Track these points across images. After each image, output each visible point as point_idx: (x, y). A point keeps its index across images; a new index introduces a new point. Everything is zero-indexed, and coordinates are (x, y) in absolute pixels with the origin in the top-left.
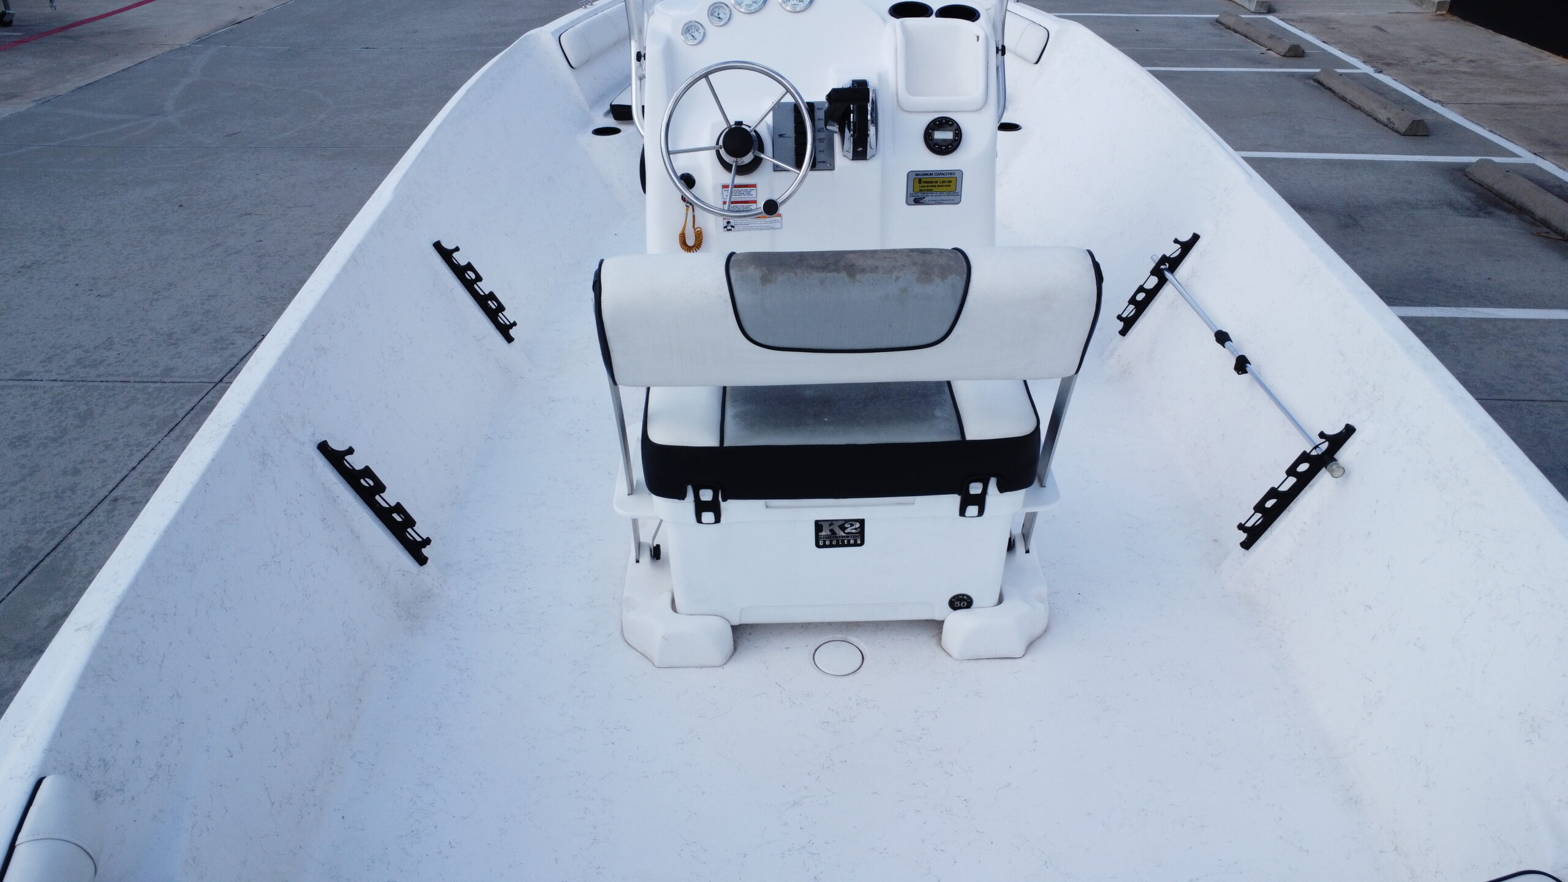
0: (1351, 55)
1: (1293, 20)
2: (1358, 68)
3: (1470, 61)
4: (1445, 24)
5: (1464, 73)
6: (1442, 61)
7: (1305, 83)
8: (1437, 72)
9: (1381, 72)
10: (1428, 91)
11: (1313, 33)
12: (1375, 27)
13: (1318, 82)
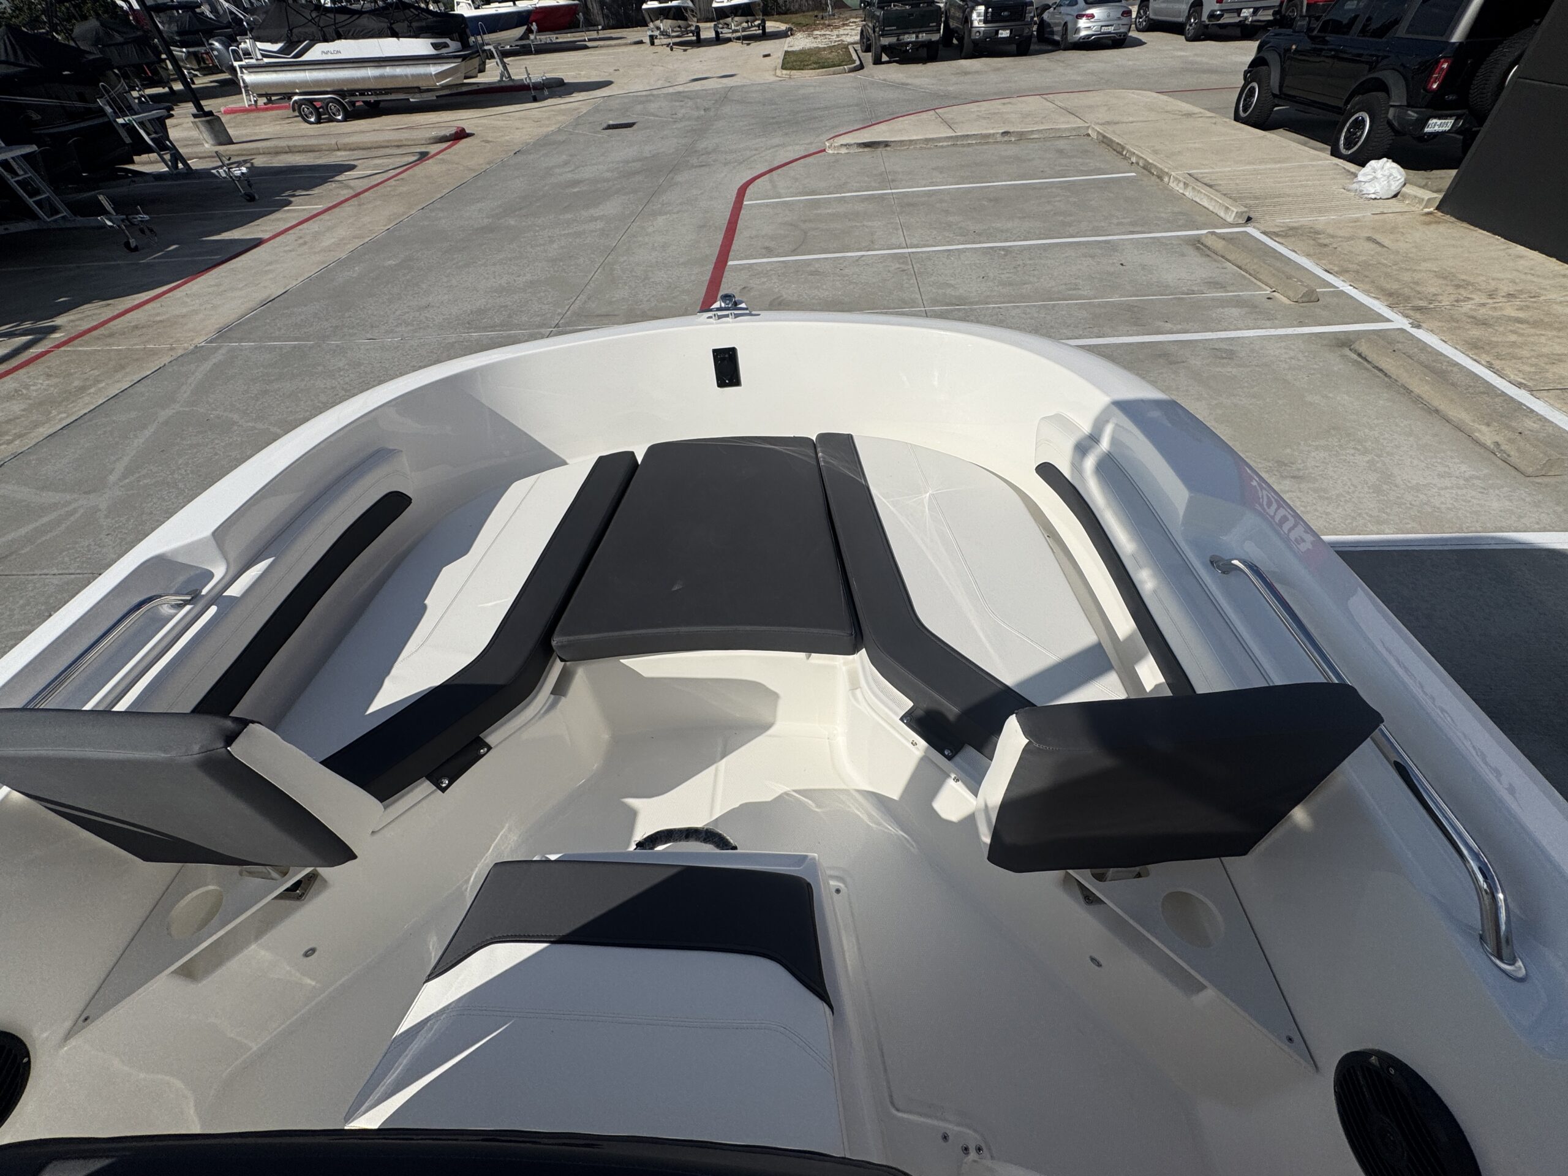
0: (1367, 292)
1: (1276, 234)
2: (1388, 320)
3: (1510, 296)
4: (1442, 228)
5: (1519, 321)
6: (1478, 298)
7: (1343, 356)
8: (1484, 323)
9: (1419, 327)
10: (1497, 364)
11: (1308, 255)
12: (1369, 239)
13: (1360, 355)
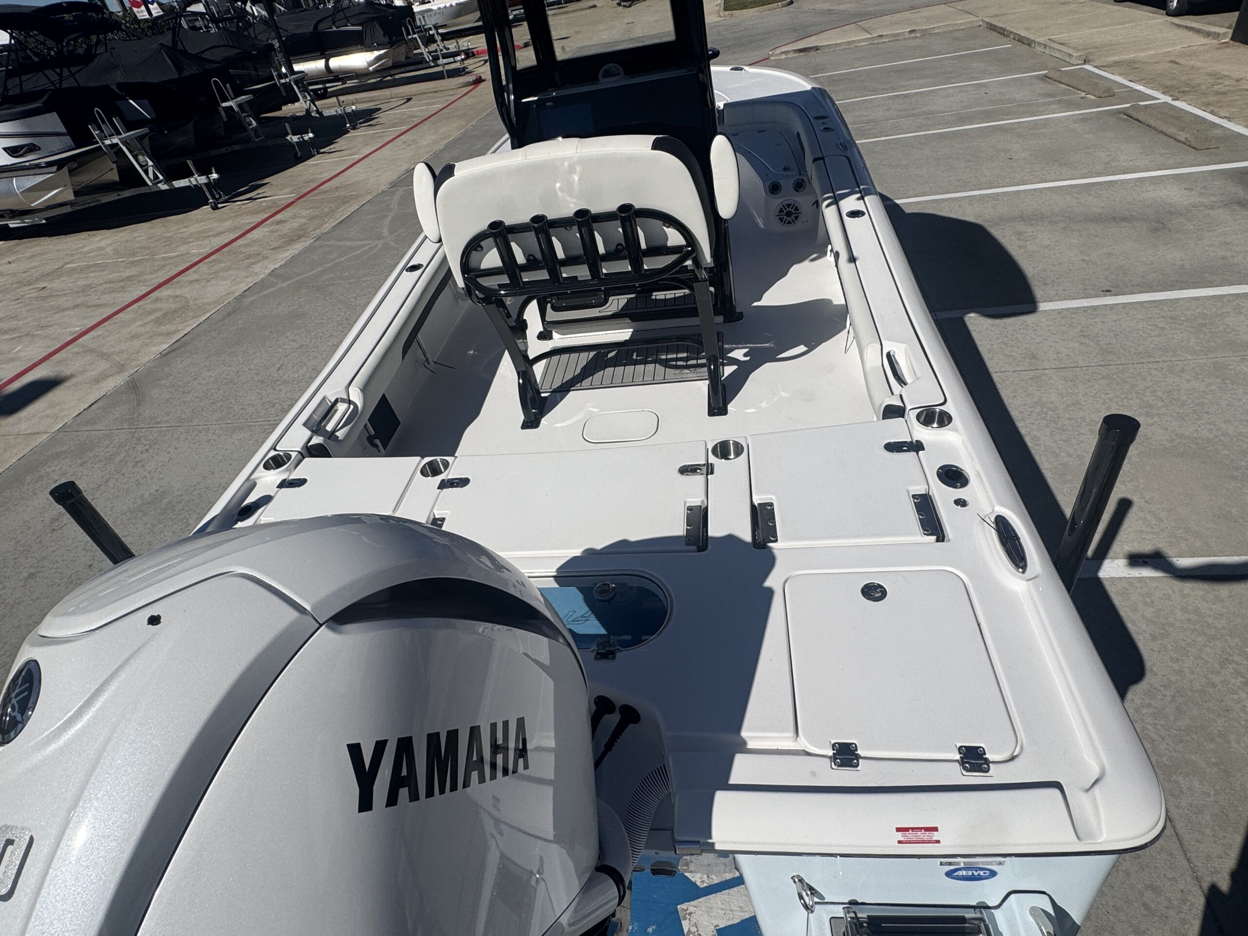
0: (1152, 88)
1: (1104, 66)
2: (1159, 99)
4: (1228, 50)
6: (1227, 83)
7: (1118, 117)
8: (1224, 93)
9: (1178, 99)
10: (1216, 110)
11: (1120, 75)
12: (1171, 62)
13: (1128, 116)
